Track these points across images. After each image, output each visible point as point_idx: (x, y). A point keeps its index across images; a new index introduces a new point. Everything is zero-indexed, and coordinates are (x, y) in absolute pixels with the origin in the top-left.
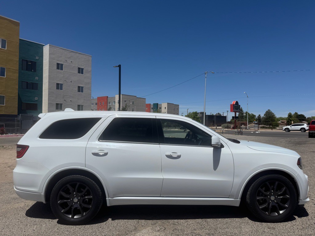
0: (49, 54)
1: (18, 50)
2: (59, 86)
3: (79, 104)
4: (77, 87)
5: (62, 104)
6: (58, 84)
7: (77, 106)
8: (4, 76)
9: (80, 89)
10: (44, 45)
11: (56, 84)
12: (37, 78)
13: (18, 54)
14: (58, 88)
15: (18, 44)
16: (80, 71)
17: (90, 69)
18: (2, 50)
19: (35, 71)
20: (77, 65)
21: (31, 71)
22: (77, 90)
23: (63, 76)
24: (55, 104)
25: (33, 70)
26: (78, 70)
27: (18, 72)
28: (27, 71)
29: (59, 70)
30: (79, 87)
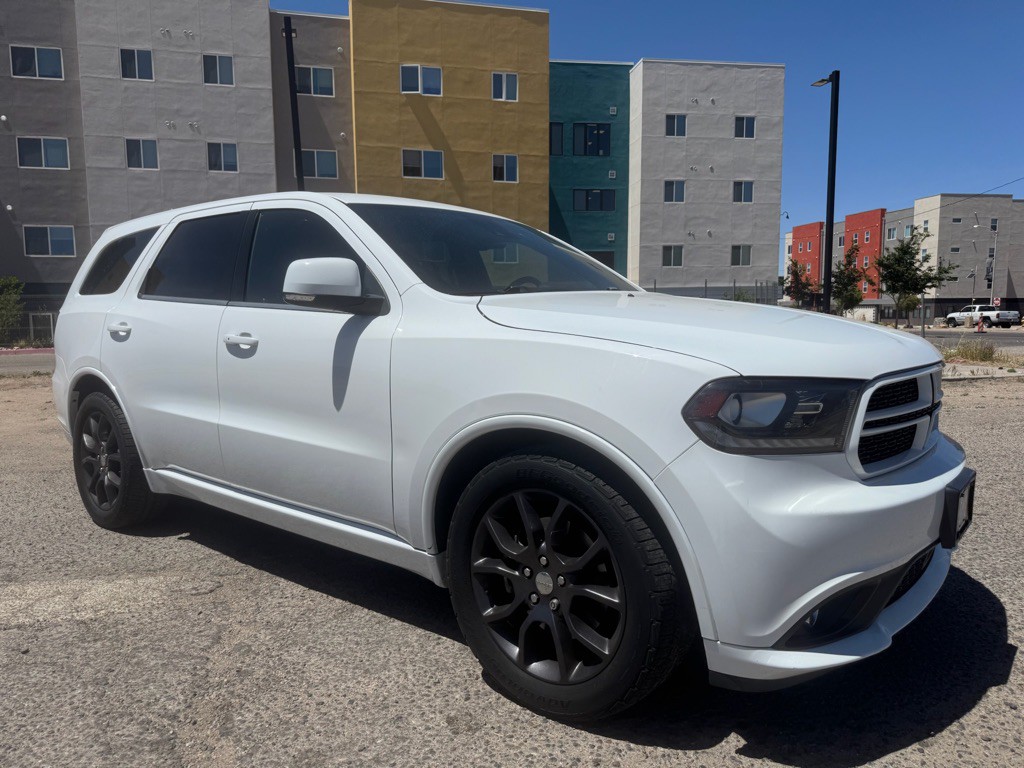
0: (644, 90)
1: (545, 97)
2: (673, 191)
3: (736, 243)
4: (732, 184)
5: (681, 247)
6: (669, 184)
7: (729, 250)
8: (515, 180)
9: (742, 191)
10: (632, 64)
11: (663, 184)
12: (612, 174)
13: (546, 108)
14: (668, 197)
15: (546, 80)
16: (744, 127)
17: (777, 114)
18: (508, 107)
19: (607, 153)
20: (732, 111)
21: (598, 154)
22: (731, 197)
23: (684, 154)
24: (661, 248)
25: (601, 152)
26: (734, 126)
27: (547, 161)
28: (584, 158)
29: (675, 138)
30: (738, 185)
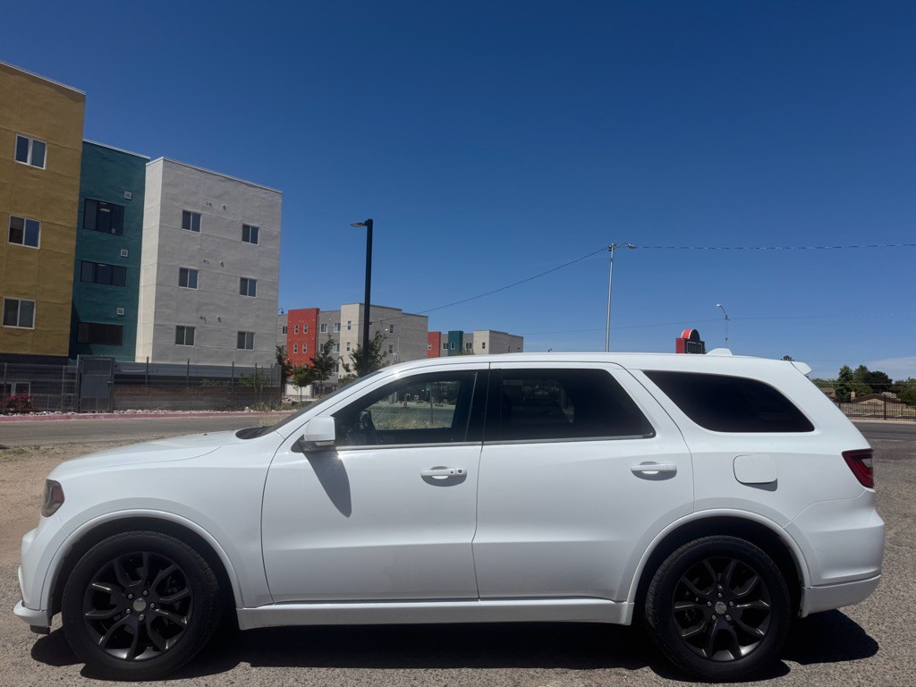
0: (163, 185)
1: (77, 172)
2: (187, 278)
3: (243, 330)
4: (239, 280)
5: (193, 329)
6: (183, 271)
7: (236, 335)
8: (36, 245)
9: (247, 287)
10: (149, 158)
11: (178, 270)
12: (124, 253)
13: (77, 183)
14: (183, 283)
15: (78, 156)
16: (250, 234)
17: (276, 229)
18: (33, 172)
19: (120, 232)
20: (240, 219)
21: (110, 232)
22: (238, 290)
23: (198, 247)
24: (175, 328)
25: (113, 231)
26: (241, 231)
27: (75, 233)
28: (96, 233)
29: (190, 232)
30: (244, 281)
